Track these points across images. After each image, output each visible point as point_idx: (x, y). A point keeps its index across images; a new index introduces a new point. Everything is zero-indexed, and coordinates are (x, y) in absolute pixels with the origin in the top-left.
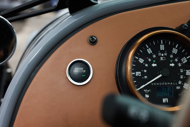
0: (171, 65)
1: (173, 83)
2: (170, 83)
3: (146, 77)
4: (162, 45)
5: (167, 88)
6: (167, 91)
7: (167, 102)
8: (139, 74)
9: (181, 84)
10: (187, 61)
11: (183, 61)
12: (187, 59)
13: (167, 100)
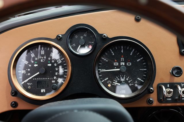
0: (48, 65)
1: (49, 79)
2: (47, 79)
3: (29, 74)
4: (43, 50)
5: (45, 82)
6: (45, 84)
7: (45, 92)
8: (24, 72)
9: (56, 79)
10: (61, 62)
11: (59, 62)
12: (61, 60)
13: (45, 91)
